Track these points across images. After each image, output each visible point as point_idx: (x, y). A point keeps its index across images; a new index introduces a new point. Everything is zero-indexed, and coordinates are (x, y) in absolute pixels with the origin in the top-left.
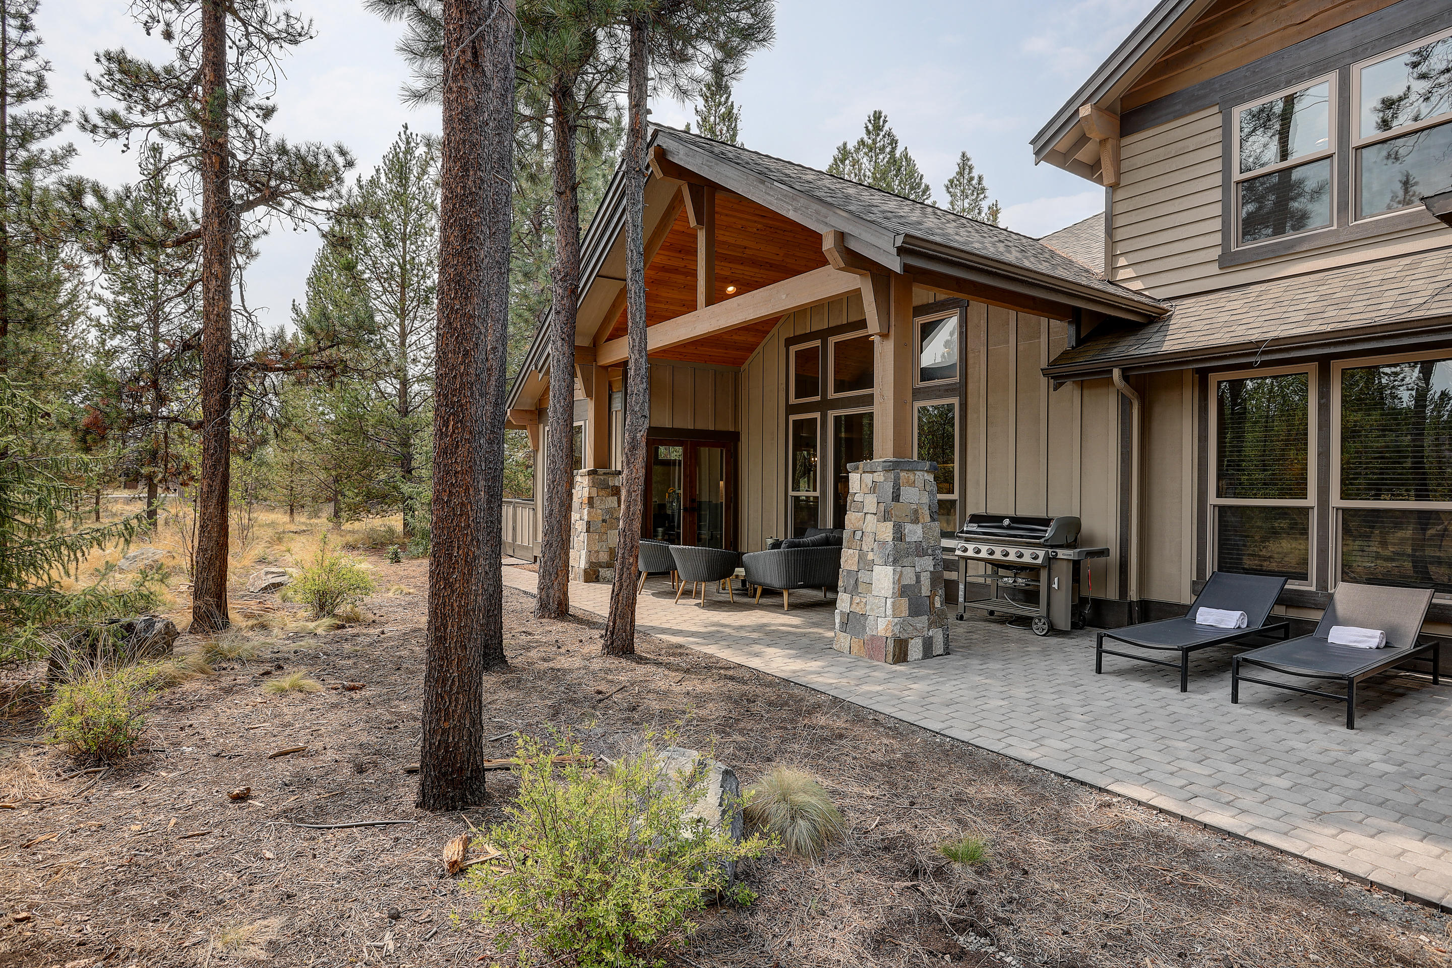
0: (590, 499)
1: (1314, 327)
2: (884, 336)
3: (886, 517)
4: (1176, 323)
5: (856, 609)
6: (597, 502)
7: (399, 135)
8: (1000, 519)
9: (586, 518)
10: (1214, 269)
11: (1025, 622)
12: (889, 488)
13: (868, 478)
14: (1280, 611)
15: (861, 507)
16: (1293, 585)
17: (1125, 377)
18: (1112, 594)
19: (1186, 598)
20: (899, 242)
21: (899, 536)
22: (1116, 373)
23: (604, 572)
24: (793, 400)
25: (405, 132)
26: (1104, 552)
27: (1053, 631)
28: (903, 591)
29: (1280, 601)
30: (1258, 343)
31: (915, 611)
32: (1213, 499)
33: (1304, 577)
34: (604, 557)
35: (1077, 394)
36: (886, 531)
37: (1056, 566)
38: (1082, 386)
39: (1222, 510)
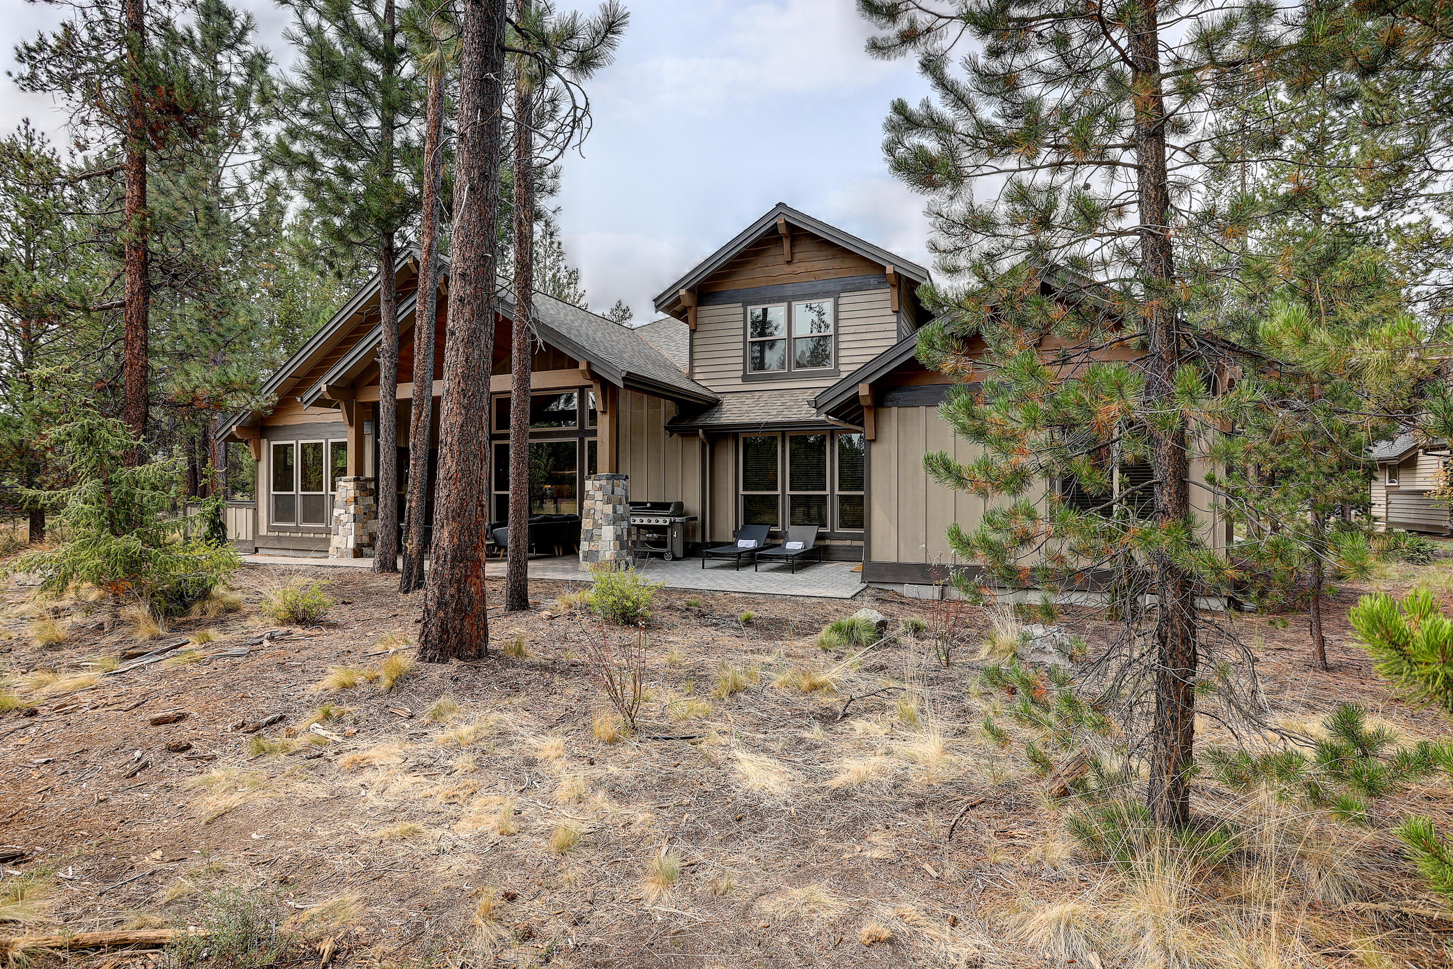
0: (355, 498)
1: (779, 419)
2: (604, 412)
3: (608, 502)
4: (725, 407)
5: (592, 548)
6: (360, 500)
7: (19, 129)
8: (645, 504)
9: (352, 512)
10: (740, 381)
11: (660, 556)
12: (610, 488)
13: (597, 483)
14: (769, 541)
15: (593, 498)
16: (773, 529)
17: (704, 433)
18: (698, 539)
19: (731, 539)
20: (624, 374)
21: (615, 511)
22: (701, 431)
23: (366, 550)
24: (494, 431)
25: (26, 128)
26: (695, 519)
27: (675, 558)
28: (618, 537)
29: (768, 537)
30: (760, 424)
31: (622, 548)
32: (741, 492)
33: (777, 525)
34: (366, 539)
35: (680, 439)
36: (609, 509)
37: (675, 526)
38: (682, 436)
39: (746, 497)
